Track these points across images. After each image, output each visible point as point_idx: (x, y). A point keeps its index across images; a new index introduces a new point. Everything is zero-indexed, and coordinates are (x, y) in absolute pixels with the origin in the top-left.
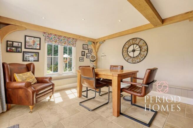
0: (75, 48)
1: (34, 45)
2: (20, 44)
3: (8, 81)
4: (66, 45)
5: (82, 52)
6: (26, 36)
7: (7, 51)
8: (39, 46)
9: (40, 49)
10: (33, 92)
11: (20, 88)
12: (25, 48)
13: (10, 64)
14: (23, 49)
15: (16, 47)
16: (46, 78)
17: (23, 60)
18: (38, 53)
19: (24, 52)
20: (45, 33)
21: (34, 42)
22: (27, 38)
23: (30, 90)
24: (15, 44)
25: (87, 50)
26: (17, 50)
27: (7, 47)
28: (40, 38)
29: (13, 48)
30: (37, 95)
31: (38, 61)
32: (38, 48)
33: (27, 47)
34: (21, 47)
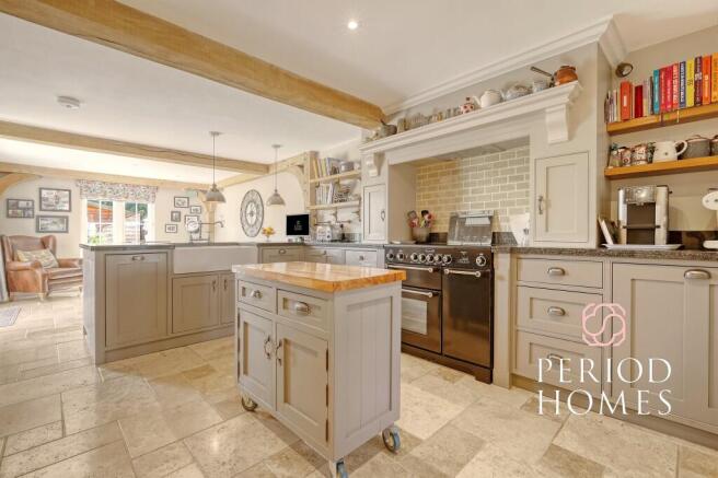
0: (154, 205)
1: (57, 203)
2: (30, 203)
3: (8, 260)
4: (130, 201)
5: (172, 212)
6: (41, 189)
7: (8, 216)
8: (67, 205)
9: (70, 210)
10: (44, 276)
11: (26, 269)
12: (41, 209)
13: (11, 237)
14: (37, 212)
15: (24, 209)
16: (74, 260)
17: (38, 231)
18: (67, 218)
19: (38, 217)
20: (80, 181)
21: (57, 198)
22: (44, 192)
23: (39, 272)
24: (22, 204)
25: (188, 210)
26: (26, 213)
27: (8, 209)
28: (70, 191)
29: (19, 211)
30: (50, 280)
31: (67, 232)
32: (67, 208)
33: (43, 207)
34: (33, 209)
